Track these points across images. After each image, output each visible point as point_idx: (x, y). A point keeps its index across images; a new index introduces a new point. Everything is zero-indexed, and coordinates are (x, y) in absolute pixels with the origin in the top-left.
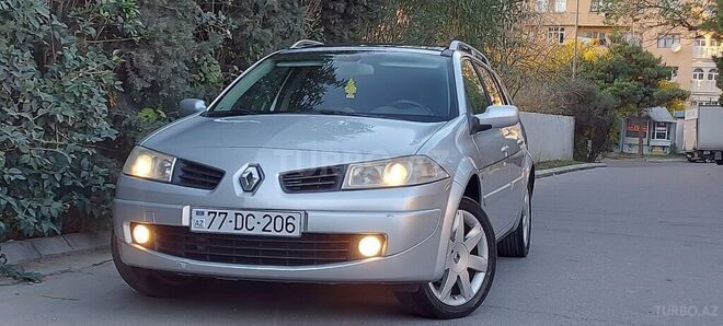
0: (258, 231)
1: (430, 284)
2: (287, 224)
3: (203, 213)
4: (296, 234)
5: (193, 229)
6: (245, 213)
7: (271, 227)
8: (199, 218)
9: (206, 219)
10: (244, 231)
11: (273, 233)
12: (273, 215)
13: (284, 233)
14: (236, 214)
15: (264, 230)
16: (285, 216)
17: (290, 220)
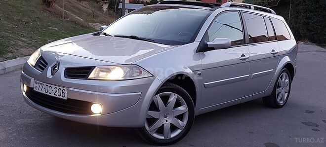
0: (52, 95)
2: (63, 93)
3: (37, 83)
4: (65, 98)
5: (34, 89)
6: (49, 85)
7: (57, 93)
8: (35, 85)
9: (38, 85)
10: (48, 94)
11: (58, 96)
12: (58, 88)
13: (61, 97)
14: (46, 85)
15: (54, 94)
16: (62, 89)
17: (64, 91)
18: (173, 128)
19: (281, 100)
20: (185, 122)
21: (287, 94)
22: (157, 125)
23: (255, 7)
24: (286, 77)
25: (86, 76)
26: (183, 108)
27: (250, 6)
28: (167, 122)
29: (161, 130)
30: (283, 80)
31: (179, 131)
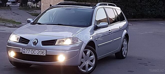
0: (36, 54)
1: (78, 66)
2: (43, 53)
3: (25, 50)
4: (45, 55)
5: (23, 53)
6: (34, 50)
7: (39, 53)
10: (33, 54)
11: (40, 55)
12: (40, 51)
13: (42, 55)
14: (32, 50)
15: (38, 54)
16: (42, 51)
17: (43, 52)
18: (89, 66)
19: (124, 54)
20: (94, 63)
21: (126, 51)
22: (83, 65)
23: (108, 4)
24: (126, 41)
25: (53, 44)
26: (93, 57)
27: (106, 4)
28: (87, 63)
29: (84, 68)
30: (125, 43)
31: (92, 67)
